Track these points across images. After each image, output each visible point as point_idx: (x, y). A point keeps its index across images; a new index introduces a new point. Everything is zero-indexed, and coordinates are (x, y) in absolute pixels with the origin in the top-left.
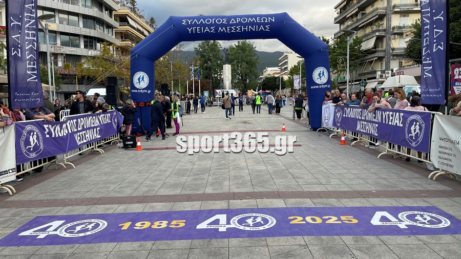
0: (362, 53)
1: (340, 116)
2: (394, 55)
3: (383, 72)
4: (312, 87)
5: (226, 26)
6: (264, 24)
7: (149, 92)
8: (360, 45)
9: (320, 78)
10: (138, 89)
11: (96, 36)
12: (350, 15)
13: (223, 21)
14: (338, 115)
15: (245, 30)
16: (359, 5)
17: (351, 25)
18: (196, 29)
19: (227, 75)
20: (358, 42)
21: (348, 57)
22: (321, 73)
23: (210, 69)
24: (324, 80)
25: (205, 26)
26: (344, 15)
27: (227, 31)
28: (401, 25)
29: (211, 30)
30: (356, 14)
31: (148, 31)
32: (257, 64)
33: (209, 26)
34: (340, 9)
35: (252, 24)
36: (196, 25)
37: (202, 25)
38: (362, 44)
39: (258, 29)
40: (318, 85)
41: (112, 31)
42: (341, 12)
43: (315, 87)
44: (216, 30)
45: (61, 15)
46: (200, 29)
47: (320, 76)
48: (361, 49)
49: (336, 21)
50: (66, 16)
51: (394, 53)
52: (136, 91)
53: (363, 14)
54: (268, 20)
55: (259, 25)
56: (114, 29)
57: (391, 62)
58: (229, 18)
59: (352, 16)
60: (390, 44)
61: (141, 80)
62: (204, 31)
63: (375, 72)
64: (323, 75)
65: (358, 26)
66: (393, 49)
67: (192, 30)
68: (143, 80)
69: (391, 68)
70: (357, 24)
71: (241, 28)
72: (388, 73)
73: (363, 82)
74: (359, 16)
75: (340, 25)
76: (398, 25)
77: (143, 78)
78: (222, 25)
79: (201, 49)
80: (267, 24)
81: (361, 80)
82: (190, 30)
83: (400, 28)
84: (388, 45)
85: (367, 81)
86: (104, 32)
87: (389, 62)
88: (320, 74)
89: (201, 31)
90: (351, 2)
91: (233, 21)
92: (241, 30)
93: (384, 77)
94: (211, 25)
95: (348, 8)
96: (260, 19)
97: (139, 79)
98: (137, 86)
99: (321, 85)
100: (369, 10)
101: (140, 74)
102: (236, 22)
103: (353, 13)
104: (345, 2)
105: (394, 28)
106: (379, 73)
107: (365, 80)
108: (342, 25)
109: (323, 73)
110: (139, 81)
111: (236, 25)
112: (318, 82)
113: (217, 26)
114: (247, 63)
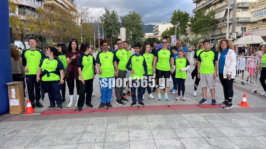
2: (238, 23)
3: (231, 34)
11: (28, 5)
17: (206, 3)
19: (123, 35)
20: (213, 13)
23: (111, 31)
28: (244, 2)
32: (142, 29)
41: (42, 3)
48: (215, 19)
49: (194, 1)
51: (239, 21)
56: (43, 2)
57: (236, 27)
60: (236, 15)
63: (225, 34)
65: (211, 3)
66: (238, 19)
69: (236, 31)
70: (211, 2)
72: (234, 35)
73: (215, 41)
76: (241, 1)
81: (214, 40)
83: (243, 3)
84: (234, 15)
86: (34, 3)
87: (235, 27)
93: (231, 38)
105: (238, 4)
106: (228, 35)
107: (217, 40)
108: (198, 4)
114: (136, 27)
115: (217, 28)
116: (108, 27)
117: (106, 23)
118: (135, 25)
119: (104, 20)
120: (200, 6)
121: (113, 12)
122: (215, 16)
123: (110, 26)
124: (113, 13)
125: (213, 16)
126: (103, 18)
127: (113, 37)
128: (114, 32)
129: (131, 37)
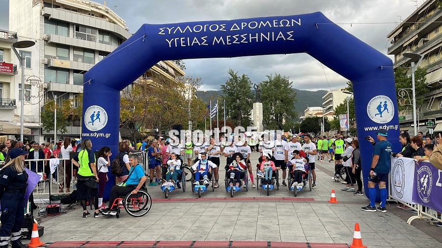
0: (427, 87)
1: (428, 183)
4: (366, 129)
5: (224, 35)
6: (285, 30)
7: (108, 136)
8: (423, 78)
9: (381, 113)
10: (90, 132)
12: (407, 43)
13: (220, 27)
14: (424, 181)
15: (254, 40)
16: (419, 31)
18: (179, 41)
20: (421, 74)
21: (413, 89)
22: (382, 105)
24: (387, 116)
25: (192, 35)
26: (401, 44)
27: (226, 42)
29: (201, 41)
30: (416, 42)
31: (173, 69)
33: (199, 36)
34: (395, 38)
35: (265, 30)
36: (179, 35)
37: (187, 34)
38: (427, 76)
39: (275, 39)
40: (378, 125)
42: (395, 41)
43: (371, 129)
44: (210, 41)
45: (77, 53)
46: (185, 40)
47: (380, 110)
48: (425, 83)
50: (81, 53)
52: (88, 135)
53: (424, 42)
54: (290, 24)
55: (277, 31)
58: (229, 24)
59: (410, 45)
61: (95, 118)
62: (191, 44)
64: (386, 108)
67: (173, 43)
68: (98, 117)
71: (248, 37)
73: (430, 123)
74: (420, 44)
75: (396, 56)
77: (98, 115)
78: (219, 34)
79: (229, 87)
80: (289, 29)
81: (427, 120)
82: (170, 43)
85: (436, 122)
88: (379, 108)
89: (186, 43)
90: (408, 28)
91: (235, 27)
92: (248, 40)
94: (202, 34)
95: (404, 36)
96: (279, 22)
97: (93, 116)
98: (89, 127)
99: (383, 125)
100: (432, 36)
101: (94, 109)
102: (240, 28)
103: (411, 41)
104: (401, 30)
107: (433, 120)
109: (386, 105)
110: (92, 119)
111: (241, 32)
112: (377, 119)
113: (210, 35)
114: (282, 101)
115: (433, 98)
116: (234, 101)
117: (231, 94)
118: (280, 97)
119: (228, 90)
120: (400, 61)
121: (243, 76)
122: (426, 79)
123: (238, 101)
124: (243, 79)
125: (422, 79)
126: (227, 87)
127: (242, 119)
128: (244, 109)
129: (274, 118)
